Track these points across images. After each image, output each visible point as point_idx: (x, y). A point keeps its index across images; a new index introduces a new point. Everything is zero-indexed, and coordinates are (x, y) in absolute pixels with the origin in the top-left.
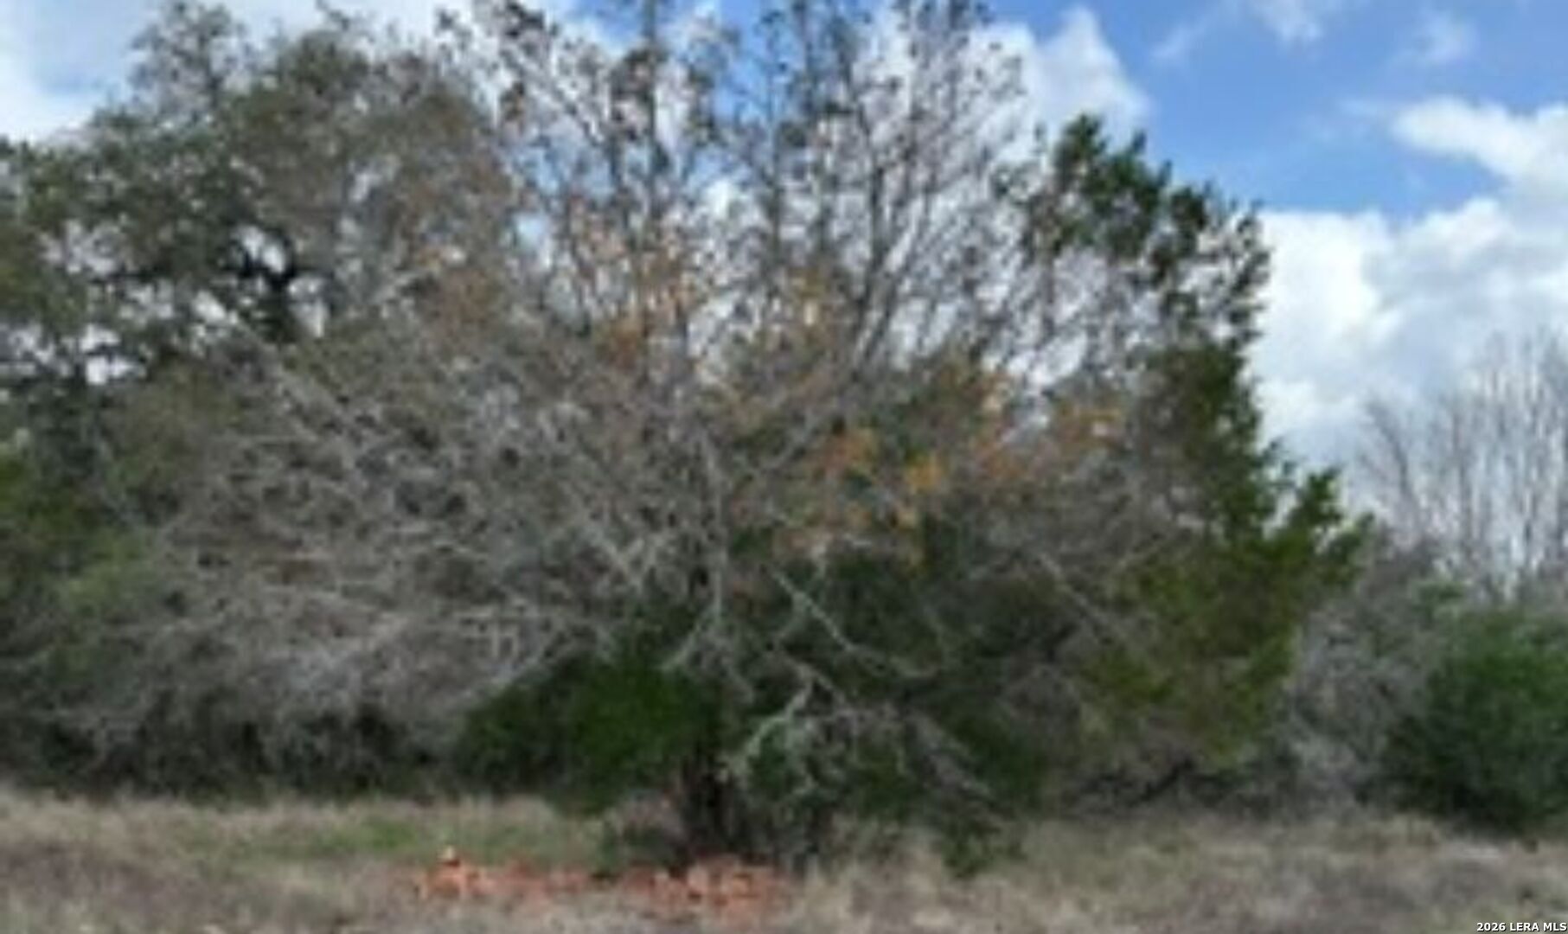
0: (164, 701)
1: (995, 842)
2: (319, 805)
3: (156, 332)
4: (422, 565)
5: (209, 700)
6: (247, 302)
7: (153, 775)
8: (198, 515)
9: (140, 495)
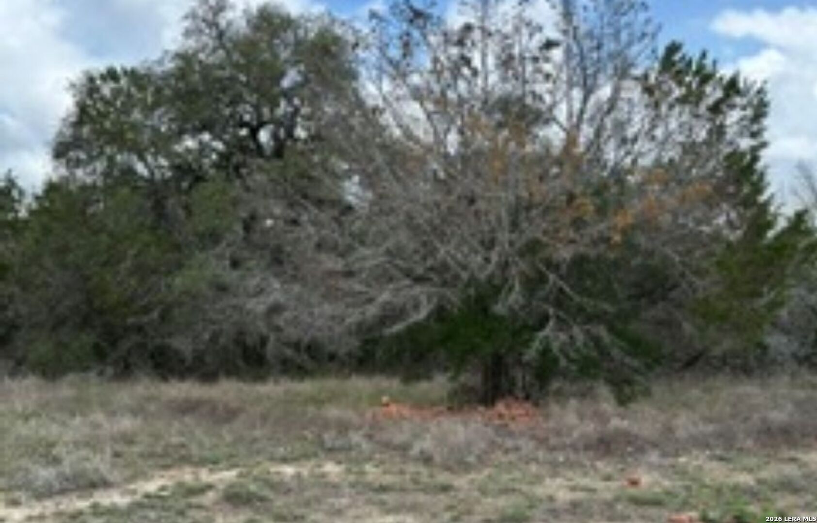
0: (217, 334)
1: (637, 388)
5: (240, 334)
8: (229, 245)
9: (201, 236)
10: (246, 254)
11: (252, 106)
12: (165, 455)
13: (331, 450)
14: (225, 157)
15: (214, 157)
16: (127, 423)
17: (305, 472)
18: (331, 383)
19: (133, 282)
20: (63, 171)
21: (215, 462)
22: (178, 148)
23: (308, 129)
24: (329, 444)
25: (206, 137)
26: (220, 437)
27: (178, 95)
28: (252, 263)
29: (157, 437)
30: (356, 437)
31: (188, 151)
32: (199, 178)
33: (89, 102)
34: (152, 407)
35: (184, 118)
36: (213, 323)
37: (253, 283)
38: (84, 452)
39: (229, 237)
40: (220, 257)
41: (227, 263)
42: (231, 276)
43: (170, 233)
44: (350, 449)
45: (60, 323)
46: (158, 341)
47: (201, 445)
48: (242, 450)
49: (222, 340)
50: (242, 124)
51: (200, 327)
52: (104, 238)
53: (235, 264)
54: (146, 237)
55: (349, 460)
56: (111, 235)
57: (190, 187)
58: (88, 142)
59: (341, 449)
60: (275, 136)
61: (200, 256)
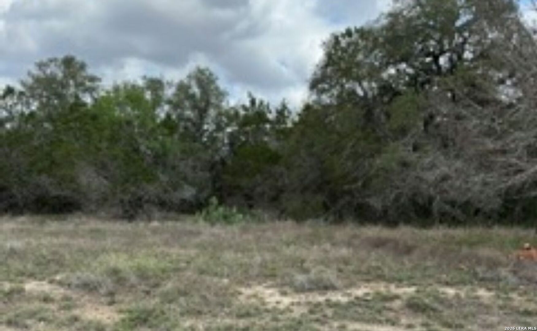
8: (412, 137)
9: (395, 132)
10: (424, 141)
11: (436, 41)
12: (368, 273)
13: (482, 279)
14: (414, 78)
15: (407, 79)
16: (344, 252)
17: (463, 294)
18: (478, 231)
19: (350, 164)
20: (314, 97)
21: (400, 281)
22: (385, 75)
23: (474, 52)
24: (481, 275)
25: (403, 66)
26: (403, 264)
27: (388, 41)
28: (429, 148)
29: (363, 261)
30: (503, 272)
31: (390, 76)
32: (397, 94)
33: (333, 52)
34: (356, 242)
35: (390, 55)
36: (398, 188)
37: (427, 161)
38: (322, 267)
39: (414, 131)
40: (405, 145)
41: (410, 148)
42: (413, 157)
43: (374, 131)
44: (499, 280)
45: (305, 189)
46: (360, 200)
47: (391, 269)
48: (418, 274)
49: (402, 200)
50: (428, 55)
51: (388, 191)
52: (335, 137)
53: (415, 148)
54: (359, 134)
55: (498, 289)
56: (339, 134)
57: (391, 100)
58: (330, 78)
59: (492, 280)
60: (451, 60)
61: (392, 145)
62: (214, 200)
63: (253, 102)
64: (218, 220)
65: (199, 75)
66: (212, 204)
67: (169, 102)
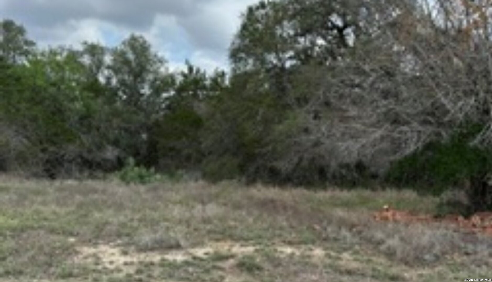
0: (301, 159)
2: (342, 190)
3: (305, 50)
4: (385, 114)
5: (313, 159)
6: (330, 38)
7: (295, 181)
8: (313, 105)
9: (298, 99)
13: (324, 240)
17: (298, 253)
19: (261, 128)
21: (247, 240)
41: (312, 116)
44: (337, 240)
49: (304, 163)
51: (292, 155)
53: (316, 116)
62: (131, 160)
63: (191, 69)
64: (132, 179)
65: (133, 42)
66: (129, 164)
67: (109, 67)
